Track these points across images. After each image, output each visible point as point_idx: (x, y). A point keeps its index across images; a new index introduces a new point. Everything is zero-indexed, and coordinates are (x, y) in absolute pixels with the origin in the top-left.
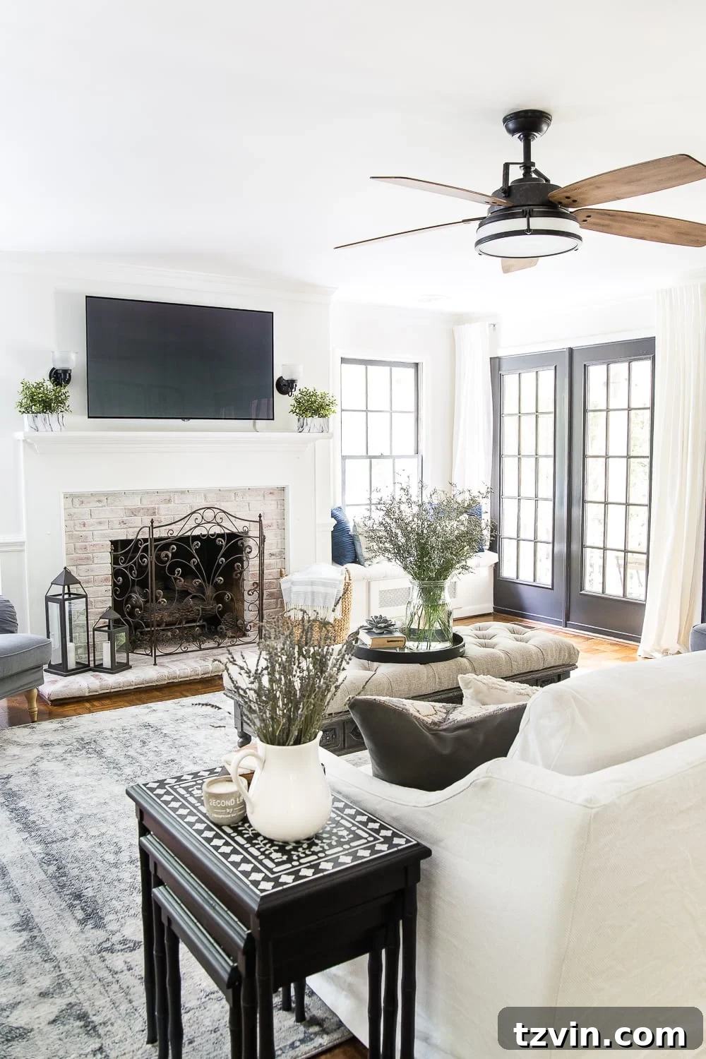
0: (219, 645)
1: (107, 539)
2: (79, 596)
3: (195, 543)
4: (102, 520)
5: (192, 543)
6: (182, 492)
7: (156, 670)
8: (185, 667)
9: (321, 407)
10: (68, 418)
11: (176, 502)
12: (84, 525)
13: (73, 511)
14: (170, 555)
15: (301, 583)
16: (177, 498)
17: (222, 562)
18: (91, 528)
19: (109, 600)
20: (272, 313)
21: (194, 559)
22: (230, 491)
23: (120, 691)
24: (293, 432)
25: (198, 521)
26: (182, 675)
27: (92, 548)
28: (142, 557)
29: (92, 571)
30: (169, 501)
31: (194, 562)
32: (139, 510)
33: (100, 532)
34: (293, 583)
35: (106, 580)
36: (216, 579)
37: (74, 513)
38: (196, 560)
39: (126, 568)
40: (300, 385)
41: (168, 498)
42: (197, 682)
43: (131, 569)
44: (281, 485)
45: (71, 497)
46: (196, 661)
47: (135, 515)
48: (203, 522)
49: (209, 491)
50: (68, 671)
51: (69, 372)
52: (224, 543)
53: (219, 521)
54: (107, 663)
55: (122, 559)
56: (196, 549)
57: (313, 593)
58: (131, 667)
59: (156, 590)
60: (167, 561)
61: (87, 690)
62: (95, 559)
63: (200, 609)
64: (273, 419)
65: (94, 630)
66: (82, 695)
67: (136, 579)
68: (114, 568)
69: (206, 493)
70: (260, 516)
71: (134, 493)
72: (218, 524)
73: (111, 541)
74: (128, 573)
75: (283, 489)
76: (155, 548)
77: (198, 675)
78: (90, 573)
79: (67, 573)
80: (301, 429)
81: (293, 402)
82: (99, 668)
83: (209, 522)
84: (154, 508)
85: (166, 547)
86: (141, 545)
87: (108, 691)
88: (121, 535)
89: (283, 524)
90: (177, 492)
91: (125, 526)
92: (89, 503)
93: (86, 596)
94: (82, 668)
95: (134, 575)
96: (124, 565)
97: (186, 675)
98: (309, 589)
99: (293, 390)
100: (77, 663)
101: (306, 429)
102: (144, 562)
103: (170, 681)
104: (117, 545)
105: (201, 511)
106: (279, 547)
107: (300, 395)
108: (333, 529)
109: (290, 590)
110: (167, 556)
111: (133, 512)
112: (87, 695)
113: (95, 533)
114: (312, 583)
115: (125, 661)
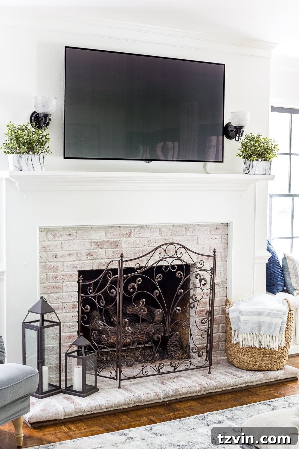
0: (175, 369)
1: (75, 269)
2: (54, 324)
3: (158, 275)
4: (71, 252)
5: (156, 276)
6: (141, 227)
7: (122, 394)
8: (148, 391)
9: (266, 151)
10: (48, 159)
11: (136, 236)
12: (56, 257)
13: (46, 243)
14: (136, 286)
15: (248, 313)
16: (136, 233)
17: (181, 293)
18: (62, 260)
19: (75, 325)
20: (224, 65)
21: (157, 291)
22: (182, 226)
23: (91, 414)
24: (240, 173)
25: (162, 256)
26: (146, 399)
27: (62, 277)
28: (111, 288)
29: (62, 298)
30: (130, 235)
31: (156, 293)
32: (103, 243)
33: (69, 263)
34: (241, 313)
35: (73, 307)
36: (175, 309)
37: (48, 246)
38: (158, 291)
39: (94, 297)
40: (246, 131)
41: (129, 232)
42: (159, 406)
43: (99, 298)
44: (225, 221)
45: (45, 230)
46: (155, 385)
47: (101, 248)
48: (166, 256)
49: (165, 226)
50: (42, 393)
51: (49, 116)
52: (183, 276)
53: (179, 256)
54: (77, 386)
55: (90, 289)
56: (159, 282)
57: (259, 322)
58: (98, 390)
59: (123, 318)
60: (133, 292)
61: (63, 414)
62: (65, 287)
63: (160, 336)
64: (222, 162)
65: (67, 355)
66: (59, 418)
67: (104, 308)
68: (82, 297)
69: (161, 228)
70: (215, 251)
71: (99, 228)
72: (179, 259)
73: (78, 271)
74: (96, 302)
75: (227, 225)
76: (124, 280)
77: (160, 399)
78: (59, 301)
79: (43, 301)
80: (247, 171)
81: (240, 147)
82: (69, 390)
83: (170, 257)
84: (117, 242)
85: (133, 280)
86: (110, 277)
87: (81, 414)
88: (88, 266)
89: (226, 256)
90: (137, 227)
91: (91, 257)
92: (61, 236)
93: (59, 324)
94: (55, 390)
95: (102, 304)
96: (92, 295)
97: (149, 399)
98: (256, 318)
99: (240, 135)
100: (50, 385)
101: (252, 171)
102: (112, 293)
103: (135, 405)
104: (85, 275)
105: (164, 247)
106: (222, 277)
107: (246, 140)
108: (267, 261)
109: (238, 319)
110: (133, 287)
111: (99, 245)
112: (63, 418)
113: (65, 263)
114: (259, 314)
115: (94, 385)
